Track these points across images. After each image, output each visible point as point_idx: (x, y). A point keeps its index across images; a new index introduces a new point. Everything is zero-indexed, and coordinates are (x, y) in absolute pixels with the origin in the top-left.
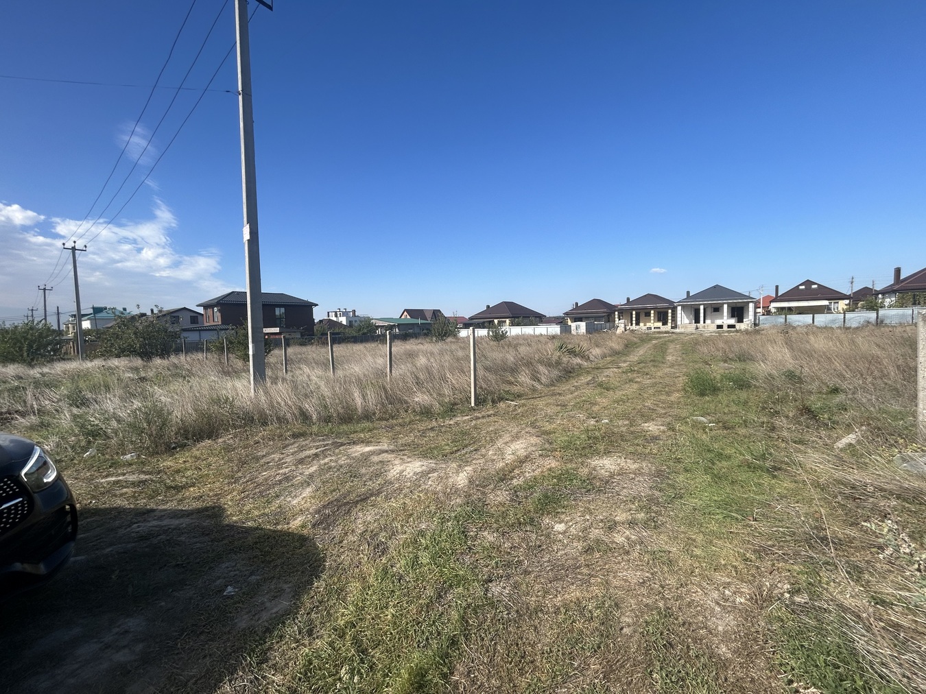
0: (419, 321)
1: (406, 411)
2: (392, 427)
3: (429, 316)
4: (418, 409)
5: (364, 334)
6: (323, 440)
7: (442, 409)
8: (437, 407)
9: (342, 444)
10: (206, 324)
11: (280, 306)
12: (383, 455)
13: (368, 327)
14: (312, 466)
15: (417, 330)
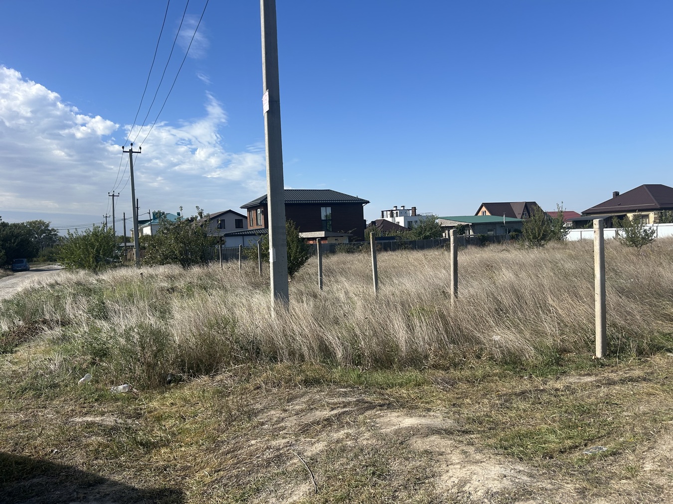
0: (504, 219)
1: (479, 357)
2: (453, 383)
3: (518, 211)
4: (498, 355)
5: (426, 238)
6: (345, 395)
7: (540, 358)
8: (530, 354)
9: (371, 406)
10: (250, 228)
11: (326, 205)
12: (433, 438)
13: (431, 229)
14: (318, 441)
15: (500, 232)
